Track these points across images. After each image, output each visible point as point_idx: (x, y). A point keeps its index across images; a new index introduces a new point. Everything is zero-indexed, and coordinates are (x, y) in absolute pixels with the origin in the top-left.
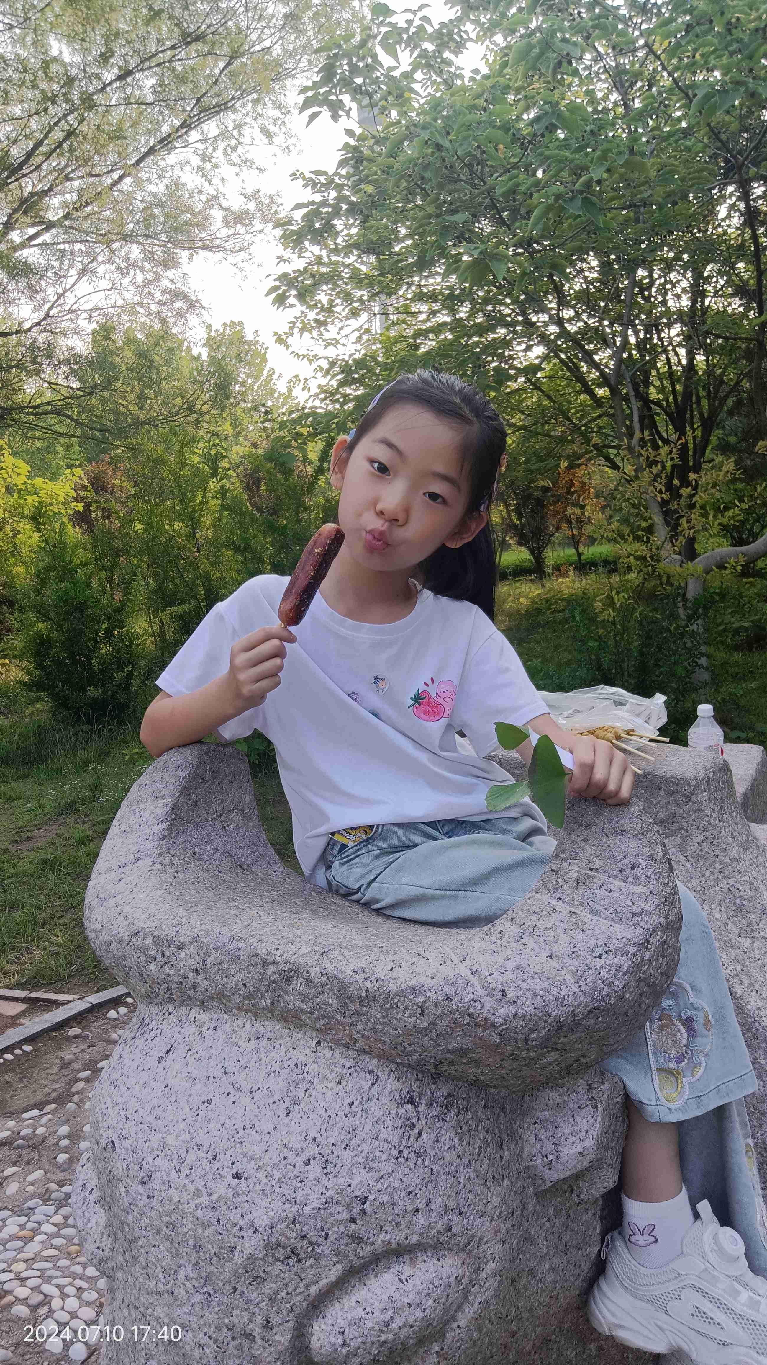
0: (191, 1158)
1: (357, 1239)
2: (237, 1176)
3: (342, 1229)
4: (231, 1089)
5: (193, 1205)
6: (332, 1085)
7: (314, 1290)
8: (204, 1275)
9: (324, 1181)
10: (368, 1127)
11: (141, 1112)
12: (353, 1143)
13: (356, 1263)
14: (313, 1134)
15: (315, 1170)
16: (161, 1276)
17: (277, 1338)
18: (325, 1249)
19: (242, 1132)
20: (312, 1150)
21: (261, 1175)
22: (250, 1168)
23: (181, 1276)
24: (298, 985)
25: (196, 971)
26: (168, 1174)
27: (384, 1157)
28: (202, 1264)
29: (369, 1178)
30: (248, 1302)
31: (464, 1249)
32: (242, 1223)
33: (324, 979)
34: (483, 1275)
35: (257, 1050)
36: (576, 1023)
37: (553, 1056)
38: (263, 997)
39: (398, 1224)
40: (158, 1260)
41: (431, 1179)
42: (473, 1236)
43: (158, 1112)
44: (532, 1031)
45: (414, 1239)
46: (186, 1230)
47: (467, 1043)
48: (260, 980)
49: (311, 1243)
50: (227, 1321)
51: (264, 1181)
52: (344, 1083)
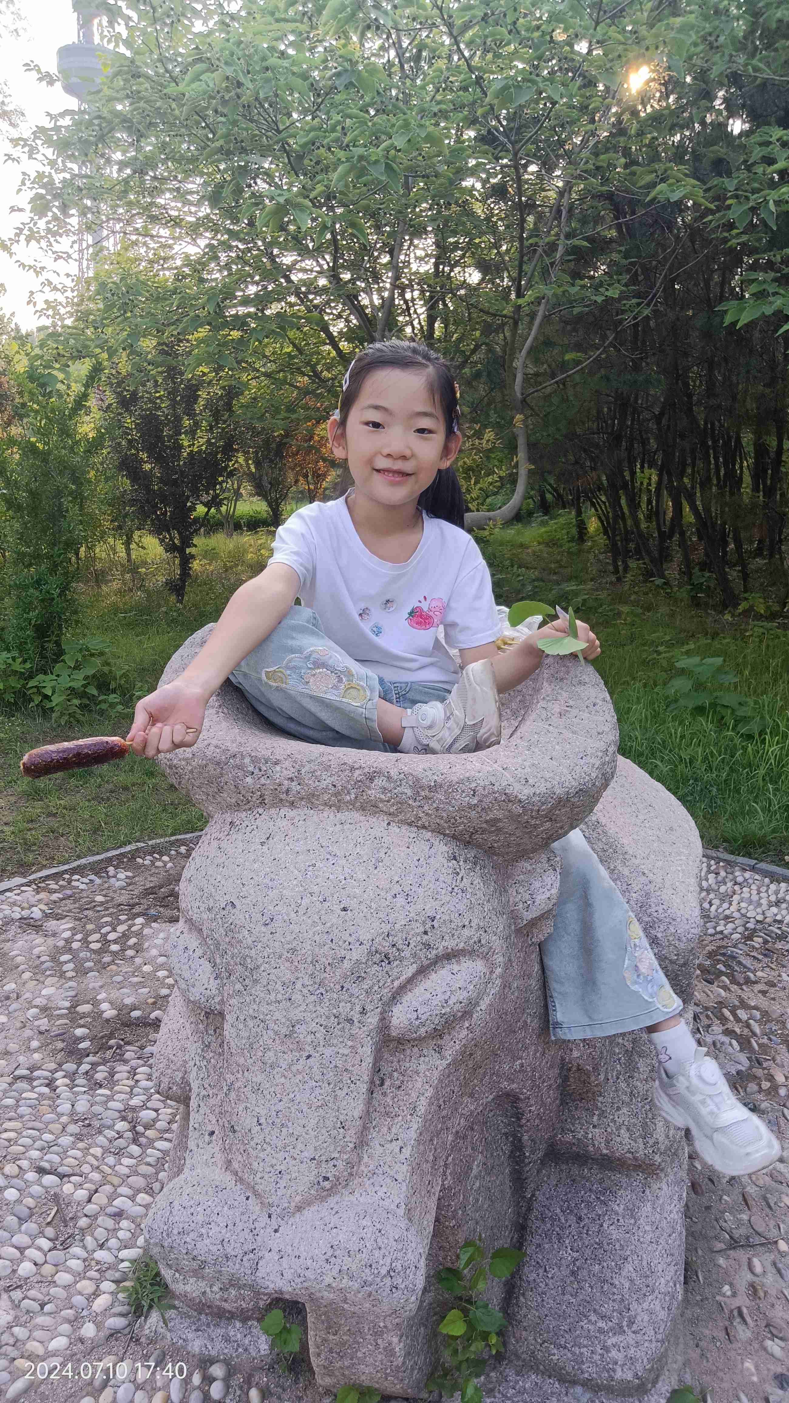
0: (305, 902)
1: (428, 946)
2: (345, 909)
3: (419, 938)
4: (328, 856)
5: (311, 933)
6: (404, 848)
7: (396, 984)
8: (318, 980)
9: (407, 907)
10: (431, 874)
11: (256, 878)
12: (424, 883)
13: (426, 963)
14: (396, 879)
15: (401, 900)
16: (280, 988)
17: (369, 1020)
18: (407, 953)
19: (344, 882)
20: (397, 889)
21: (363, 907)
22: (353, 904)
23: (299, 986)
24: (380, 782)
25: (291, 779)
26: (288, 915)
27: (444, 892)
28: (317, 973)
29: (437, 904)
30: (352, 995)
31: (485, 957)
32: (350, 940)
33: (402, 775)
34: (494, 976)
35: (343, 830)
36: (568, 800)
37: (548, 825)
38: (349, 793)
39: (453, 935)
40: (278, 978)
41: (471, 908)
42: (491, 948)
43: (273, 876)
44: (543, 804)
45: (461, 945)
46: (304, 951)
47: (499, 814)
48: (348, 781)
49: (398, 950)
50: (335, 1011)
51: (365, 910)
52: (411, 847)
